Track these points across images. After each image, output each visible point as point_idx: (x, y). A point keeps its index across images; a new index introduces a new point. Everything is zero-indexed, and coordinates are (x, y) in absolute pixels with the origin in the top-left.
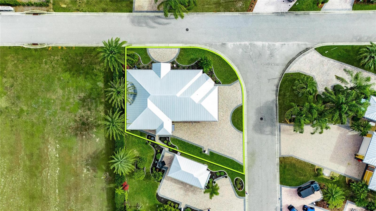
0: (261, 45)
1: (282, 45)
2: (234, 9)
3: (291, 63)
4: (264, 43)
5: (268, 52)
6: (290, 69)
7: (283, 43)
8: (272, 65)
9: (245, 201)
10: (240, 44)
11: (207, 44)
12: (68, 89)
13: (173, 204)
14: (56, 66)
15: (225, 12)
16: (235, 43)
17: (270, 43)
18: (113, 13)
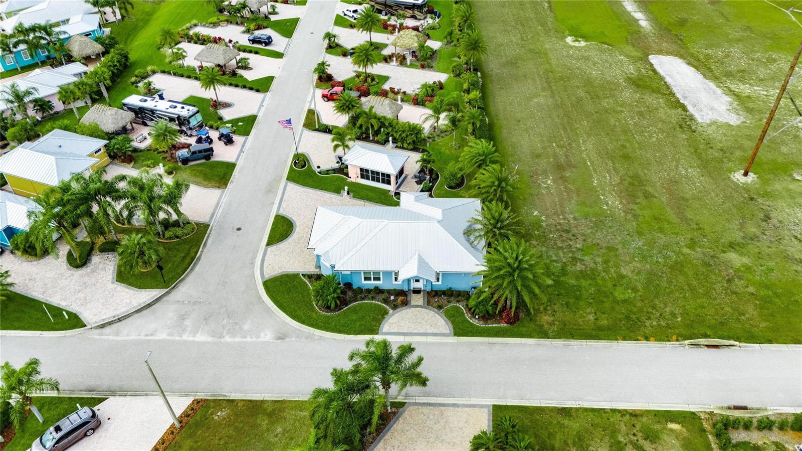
0: (198, 335)
1: (152, 335)
2: (239, 405)
3: (149, 304)
4: (191, 339)
5: (188, 322)
6: (155, 296)
7: (149, 338)
8: (189, 302)
9: (296, 149)
10: (245, 337)
11: (317, 340)
12: (611, 275)
13: (405, 145)
14: (650, 310)
15: (262, 401)
16: (254, 339)
18: (542, 405)
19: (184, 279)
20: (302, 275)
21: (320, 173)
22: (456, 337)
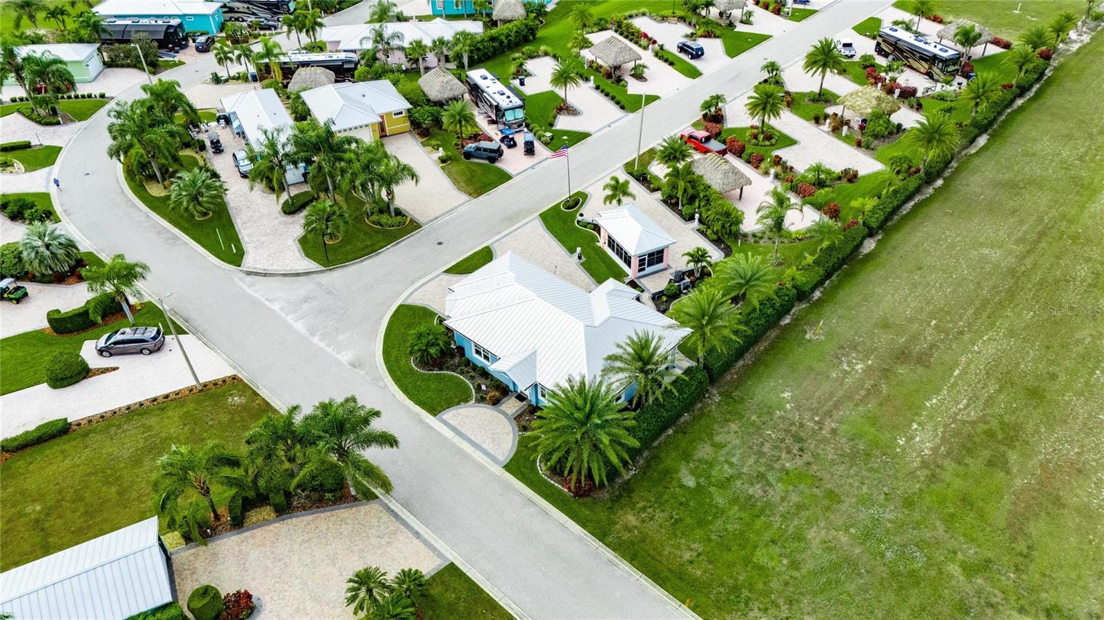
0: (300, 322)
2: (257, 401)
3: (297, 273)
5: (305, 306)
6: (310, 268)
7: (267, 303)
9: (585, 188)
10: (328, 346)
12: (787, 526)
13: (709, 232)
16: (334, 353)
19: (346, 265)
20: (439, 316)
21: (578, 222)
22: (504, 470)
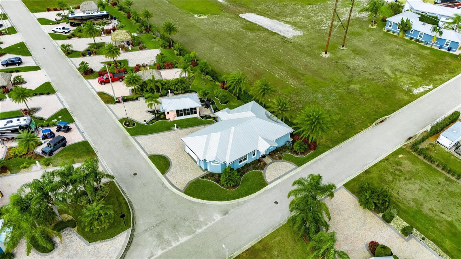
0: (180, 239)
1: (152, 256)
2: (244, 256)
3: (129, 242)
4: (178, 243)
5: (166, 237)
6: (127, 235)
8: (153, 226)
9: (117, 118)
10: (206, 224)
11: (244, 203)
13: (180, 92)
14: (351, 119)
15: (252, 247)
16: (213, 222)
17: (170, 248)
18: (358, 174)
19: (134, 217)
20: (201, 178)
21: (147, 124)
22: (300, 167)
